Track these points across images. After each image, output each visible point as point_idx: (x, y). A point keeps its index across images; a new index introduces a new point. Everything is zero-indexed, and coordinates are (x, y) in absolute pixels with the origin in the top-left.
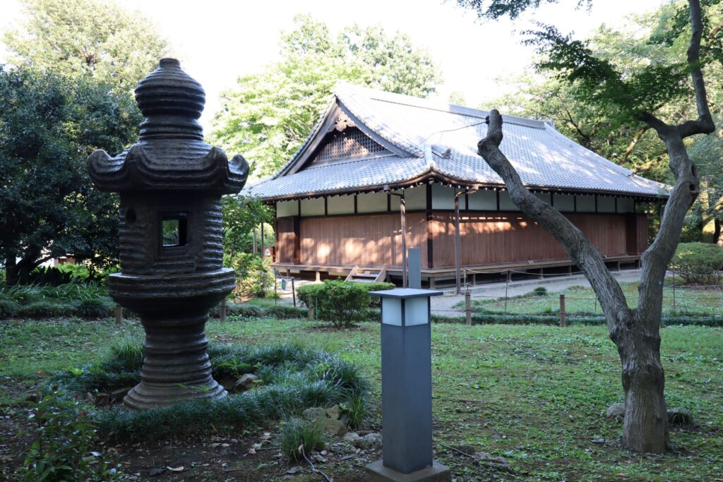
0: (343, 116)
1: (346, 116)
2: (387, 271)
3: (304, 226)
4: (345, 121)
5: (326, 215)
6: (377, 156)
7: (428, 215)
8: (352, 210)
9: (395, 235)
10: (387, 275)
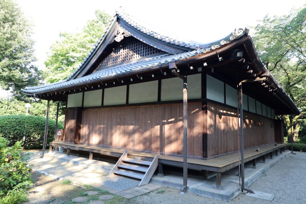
0: (121, 30)
1: (124, 29)
2: (159, 159)
3: (85, 114)
4: (123, 33)
5: (103, 106)
6: (147, 59)
7: (203, 104)
8: (124, 101)
9: (164, 124)
10: (159, 163)
